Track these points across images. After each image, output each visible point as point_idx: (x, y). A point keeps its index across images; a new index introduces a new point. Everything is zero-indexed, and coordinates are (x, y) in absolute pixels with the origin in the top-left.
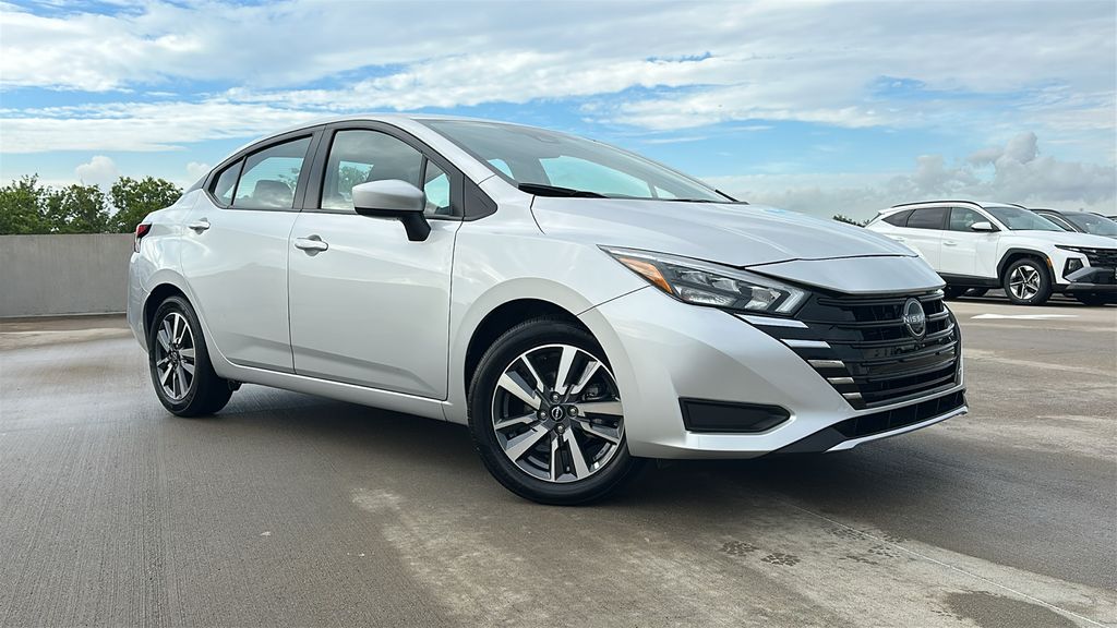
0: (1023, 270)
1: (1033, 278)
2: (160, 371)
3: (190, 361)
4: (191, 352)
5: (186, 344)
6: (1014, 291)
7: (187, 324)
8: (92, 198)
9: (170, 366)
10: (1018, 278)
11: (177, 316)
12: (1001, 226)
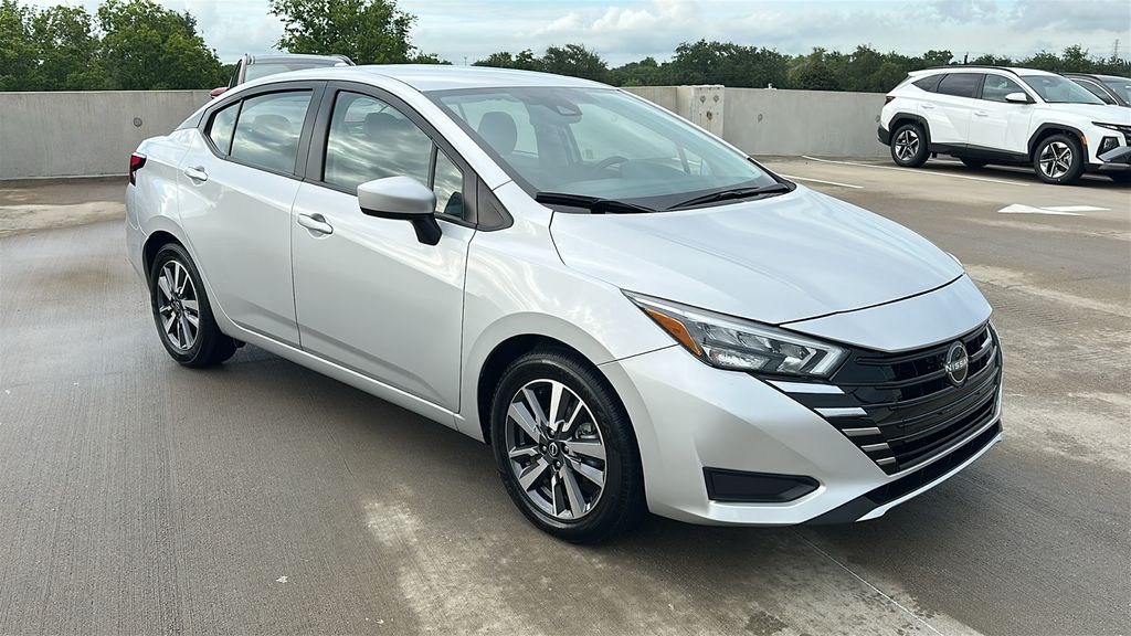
0: (1055, 146)
1: (1065, 156)
2: (164, 318)
3: (193, 313)
4: (194, 304)
5: (188, 295)
6: (1044, 168)
7: (188, 275)
8: (79, 19)
9: (173, 314)
10: (1048, 155)
11: (178, 265)
12: (1037, 98)
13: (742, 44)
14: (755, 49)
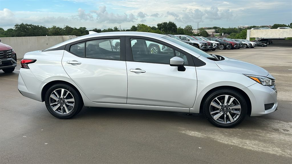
2: (52, 107)
3: (71, 102)
5: (67, 98)
7: (69, 92)
9: (59, 105)
11: (63, 89)
13: (35, 25)
14: (39, 26)
